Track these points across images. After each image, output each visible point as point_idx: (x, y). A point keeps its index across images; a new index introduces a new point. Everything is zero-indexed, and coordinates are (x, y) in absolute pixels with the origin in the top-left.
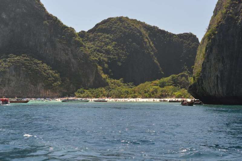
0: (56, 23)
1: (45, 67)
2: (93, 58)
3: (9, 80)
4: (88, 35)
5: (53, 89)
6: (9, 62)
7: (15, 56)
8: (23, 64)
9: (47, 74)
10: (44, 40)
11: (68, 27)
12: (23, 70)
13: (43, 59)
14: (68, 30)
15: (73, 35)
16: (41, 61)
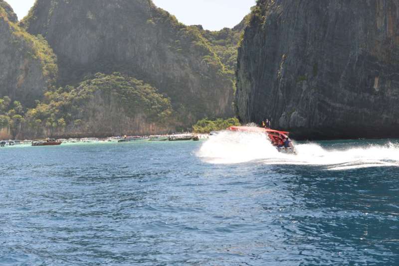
0: (166, 21)
1: (147, 89)
2: (226, 70)
3: (94, 111)
4: (233, 34)
5: (160, 122)
6: (95, 84)
7: (104, 74)
8: (115, 87)
9: (151, 99)
10: (147, 47)
11: (186, 26)
12: (113, 95)
13: (145, 77)
14: (186, 30)
15: (192, 38)
16: (142, 81)
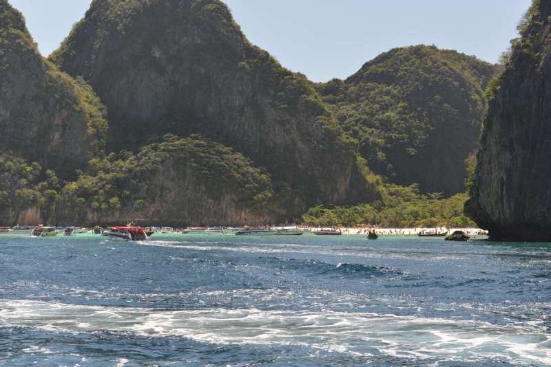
0: (265, 64)
1: (238, 160)
2: (348, 138)
3: (162, 188)
4: (347, 89)
5: (256, 208)
6: (164, 150)
7: (176, 137)
8: (193, 155)
9: (244, 175)
10: (238, 101)
11: (293, 73)
12: (191, 166)
13: (236, 143)
14: (292, 79)
15: (302, 90)
16: (231, 148)
